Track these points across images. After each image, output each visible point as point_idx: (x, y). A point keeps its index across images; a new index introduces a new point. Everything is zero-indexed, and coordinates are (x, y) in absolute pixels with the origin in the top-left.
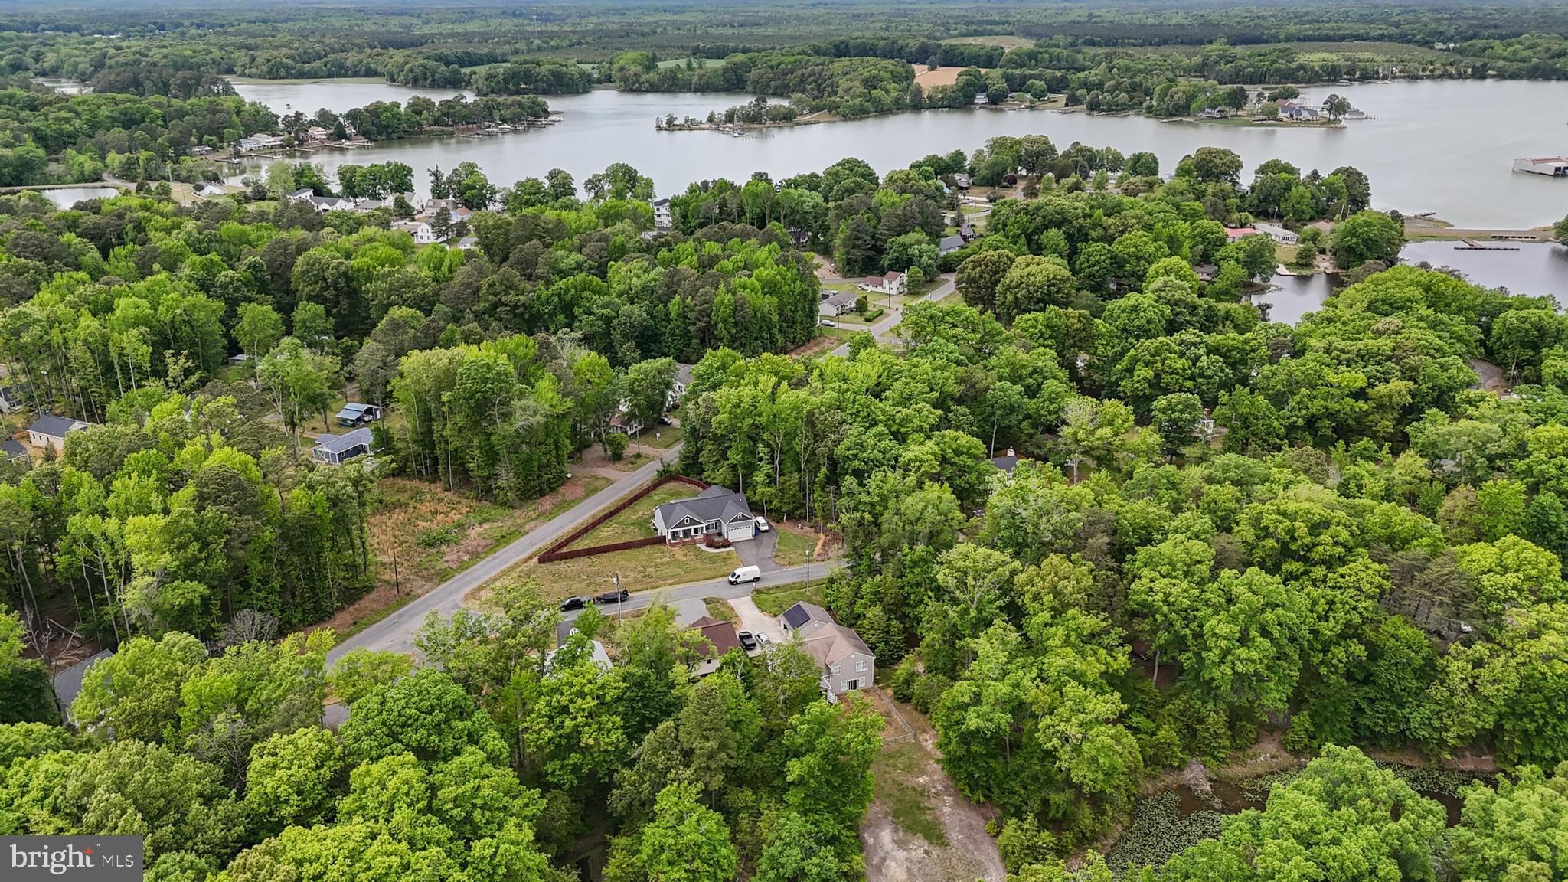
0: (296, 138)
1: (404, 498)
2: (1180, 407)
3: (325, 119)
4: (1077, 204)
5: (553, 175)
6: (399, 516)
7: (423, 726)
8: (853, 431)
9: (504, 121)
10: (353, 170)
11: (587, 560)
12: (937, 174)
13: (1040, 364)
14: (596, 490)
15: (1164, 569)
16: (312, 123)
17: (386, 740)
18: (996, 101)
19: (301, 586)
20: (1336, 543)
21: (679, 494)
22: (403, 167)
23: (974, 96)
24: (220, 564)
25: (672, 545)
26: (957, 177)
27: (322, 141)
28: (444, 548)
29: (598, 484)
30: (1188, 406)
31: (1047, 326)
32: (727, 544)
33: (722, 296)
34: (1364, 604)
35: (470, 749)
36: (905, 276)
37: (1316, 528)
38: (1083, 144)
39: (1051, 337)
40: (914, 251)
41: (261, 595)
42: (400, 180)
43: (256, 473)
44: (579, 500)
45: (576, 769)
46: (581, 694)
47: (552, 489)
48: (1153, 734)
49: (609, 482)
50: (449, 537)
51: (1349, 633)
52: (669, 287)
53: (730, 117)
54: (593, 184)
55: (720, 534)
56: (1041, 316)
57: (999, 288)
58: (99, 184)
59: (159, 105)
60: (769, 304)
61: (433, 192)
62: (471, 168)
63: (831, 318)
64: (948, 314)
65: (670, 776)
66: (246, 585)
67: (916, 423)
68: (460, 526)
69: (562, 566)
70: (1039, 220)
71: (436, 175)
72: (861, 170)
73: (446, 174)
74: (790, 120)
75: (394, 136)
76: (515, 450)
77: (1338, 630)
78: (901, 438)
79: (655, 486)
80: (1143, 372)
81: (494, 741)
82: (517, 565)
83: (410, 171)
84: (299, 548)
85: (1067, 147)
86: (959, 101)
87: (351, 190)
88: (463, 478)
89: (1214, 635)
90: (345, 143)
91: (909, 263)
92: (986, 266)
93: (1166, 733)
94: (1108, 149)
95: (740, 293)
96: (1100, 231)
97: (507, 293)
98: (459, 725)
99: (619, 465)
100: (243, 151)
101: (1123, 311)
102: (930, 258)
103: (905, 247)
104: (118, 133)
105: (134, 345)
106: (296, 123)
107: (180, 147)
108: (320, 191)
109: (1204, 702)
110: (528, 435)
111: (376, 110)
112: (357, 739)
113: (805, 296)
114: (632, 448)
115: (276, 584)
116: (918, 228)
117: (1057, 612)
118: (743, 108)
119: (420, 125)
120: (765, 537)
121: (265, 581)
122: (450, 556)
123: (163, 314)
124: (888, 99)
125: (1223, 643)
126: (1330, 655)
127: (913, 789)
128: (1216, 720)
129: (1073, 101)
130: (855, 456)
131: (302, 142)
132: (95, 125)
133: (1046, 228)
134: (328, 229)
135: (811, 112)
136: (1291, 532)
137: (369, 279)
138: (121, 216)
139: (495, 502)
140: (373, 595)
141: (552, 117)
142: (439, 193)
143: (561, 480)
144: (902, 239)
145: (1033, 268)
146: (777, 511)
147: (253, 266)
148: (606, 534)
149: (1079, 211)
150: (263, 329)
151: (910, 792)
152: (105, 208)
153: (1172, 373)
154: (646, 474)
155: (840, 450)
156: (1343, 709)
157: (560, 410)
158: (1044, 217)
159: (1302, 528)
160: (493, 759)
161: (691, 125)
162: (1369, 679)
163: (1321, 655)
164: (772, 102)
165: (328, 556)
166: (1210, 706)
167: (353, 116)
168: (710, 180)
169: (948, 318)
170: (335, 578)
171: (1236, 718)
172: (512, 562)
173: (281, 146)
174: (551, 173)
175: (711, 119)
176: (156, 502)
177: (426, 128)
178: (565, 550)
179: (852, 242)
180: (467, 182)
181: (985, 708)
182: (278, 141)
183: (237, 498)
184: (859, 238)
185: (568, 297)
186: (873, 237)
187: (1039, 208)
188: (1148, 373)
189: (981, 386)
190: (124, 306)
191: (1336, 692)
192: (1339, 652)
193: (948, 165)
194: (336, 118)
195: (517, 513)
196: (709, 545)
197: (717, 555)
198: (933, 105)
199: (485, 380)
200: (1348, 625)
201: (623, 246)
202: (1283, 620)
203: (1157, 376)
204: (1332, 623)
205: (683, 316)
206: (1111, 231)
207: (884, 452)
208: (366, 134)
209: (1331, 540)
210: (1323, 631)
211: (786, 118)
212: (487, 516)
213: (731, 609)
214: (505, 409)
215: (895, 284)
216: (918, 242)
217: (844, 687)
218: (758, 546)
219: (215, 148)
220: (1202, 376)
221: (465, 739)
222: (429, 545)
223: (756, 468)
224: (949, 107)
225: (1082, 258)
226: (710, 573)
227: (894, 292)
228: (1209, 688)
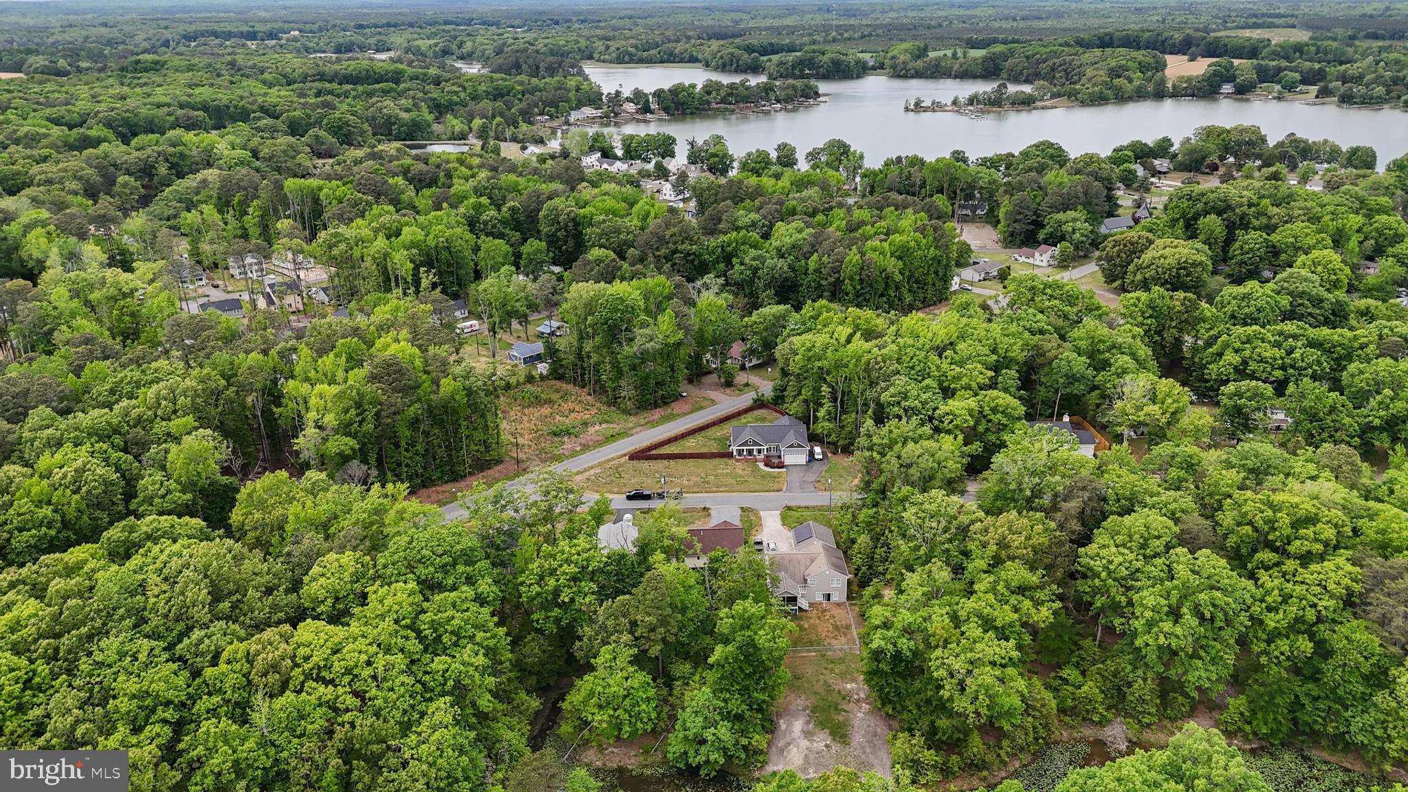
0: (613, 111)
1: (555, 397)
2: (1248, 394)
3: (638, 96)
4: (1245, 193)
5: (782, 147)
6: (546, 410)
7: (432, 564)
8: (900, 382)
9: (778, 101)
10: (632, 137)
11: (666, 462)
12: (1137, 158)
13: (1120, 340)
14: (702, 408)
15: (1120, 539)
16: (628, 100)
17: (404, 570)
18: (1243, 91)
19: (441, 452)
20: (1316, 540)
21: (763, 419)
22: (670, 137)
23: (1220, 86)
24: (369, 427)
25: (737, 461)
26: (1156, 162)
27: (632, 114)
28: (566, 439)
29: (704, 404)
30: (1256, 395)
31: (1149, 306)
32: (781, 466)
33: (853, 257)
34: (1324, 603)
35: (465, 588)
36: (1057, 250)
37: (1300, 523)
38: (1298, 135)
39: (1151, 316)
40: (1068, 228)
41: (408, 455)
42: (666, 147)
43: (418, 363)
44: (685, 414)
45: (558, 620)
46: (568, 561)
47: (666, 403)
48: (1079, 687)
49: (713, 402)
50: (571, 431)
51: (1297, 626)
52: (813, 246)
53: (972, 101)
54: (812, 156)
55: (780, 457)
56: (1144, 296)
57: (1131, 268)
58: (462, 142)
59: (521, 83)
60: (893, 265)
61: (689, 157)
62: (718, 140)
63: (972, 283)
64: (1050, 287)
65: (613, 638)
66: (397, 445)
67: (964, 381)
68: (585, 424)
69: (645, 465)
70: (1200, 206)
71: (692, 144)
72: (1051, 151)
73: (700, 142)
74: (1029, 104)
75: (688, 111)
76: (633, 368)
77: (1284, 623)
78: (948, 392)
79: (747, 411)
80: (1231, 358)
81: (486, 586)
82: (613, 459)
83: (674, 141)
84: (440, 423)
85: (1281, 138)
86: (1206, 90)
87: (631, 153)
88: (599, 389)
89: (1142, 605)
90: (649, 116)
91: (1062, 238)
92: (1125, 246)
93: (1089, 688)
94: (1326, 141)
95: (870, 255)
96: (1264, 220)
97: (683, 243)
98: (461, 568)
99: (728, 391)
100: (572, 120)
101: (1235, 298)
102: (1082, 235)
103: (1060, 224)
104: (486, 104)
105: (401, 261)
106: (616, 98)
107: (527, 116)
108: (607, 154)
109: (1135, 668)
110: (644, 356)
111: (676, 91)
112: (385, 566)
113: (939, 262)
114: (741, 378)
115: (420, 448)
116: (1080, 207)
117: (997, 562)
118: (985, 93)
119: (709, 103)
120: (816, 465)
121: (412, 444)
122: (568, 444)
123: (431, 242)
124: (1129, 87)
125: (1148, 614)
126: (1273, 646)
127: (839, 692)
128: (1142, 687)
129: (1324, 93)
130: (899, 403)
131: (616, 115)
132: (475, 97)
133: (1207, 213)
134: (584, 184)
135: (1053, 97)
136: (1271, 523)
137: (591, 225)
138: (438, 166)
139: (619, 408)
140: (499, 467)
141: (821, 99)
142: (694, 158)
143: (678, 397)
144: (1061, 216)
145: (1168, 251)
146: (834, 444)
147: (512, 209)
148: (690, 445)
149: (1245, 200)
150: (494, 258)
151: (835, 694)
152: (433, 160)
153: (1261, 361)
154: (746, 399)
155: (885, 397)
156: (1279, 700)
157: (672, 340)
158: (1206, 203)
159: (1284, 520)
160: (481, 600)
161: (937, 107)
162: (1315, 676)
163: (1263, 645)
164: (1012, 89)
165: (464, 432)
166: (1140, 672)
167: (658, 94)
168: (903, 155)
169: (1049, 291)
170: (470, 449)
171: (1167, 689)
172: (609, 457)
173: (601, 117)
174: (779, 146)
175: (955, 103)
176: (340, 375)
177: (714, 105)
178: (653, 452)
179: (1014, 217)
180: (712, 150)
181: (891, 633)
182: (599, 113)
183: (395, 380)
184: (1020, 213)
185: (729, 249)
186: (1035, 213)
187: (1203, 195)
188: (1236, 359)
189: (1050, 355)
190: (408, 233)
191: (1273, 683)
192: (1283, 645)
193: (1151, 150)
194: (646, 95)
195: (632, 418)
196: (766, 465)
197: (769, 474)
198: (1176, 94)
199: (617, 310)
200: (1297, 620)
201: (794, 209)
202: (1218, 602)
203: (1245, 362)
204: (1281, 615)
205: (818, 271)
206: (1273, 221)
207: (924, 403)
208: (666, 110)
209: (1312, 535)
210: (1268, 621)
211: (1026, 103)
212: (606, 417)
213: (760, 518)
214: (630, 336)
215: (1046, 257)
216: (1075, 220)
217: (819, 598)
218: (807, 471)
219: (552, 117)
220: (1293, 367)
221: (463, 580)
222: (555, 434)
223: (821, 405)
224: (1193, 96)
225: (1237, 244)
226: (757, 487)
227: (1045, 264)
228: (1138, 656)
